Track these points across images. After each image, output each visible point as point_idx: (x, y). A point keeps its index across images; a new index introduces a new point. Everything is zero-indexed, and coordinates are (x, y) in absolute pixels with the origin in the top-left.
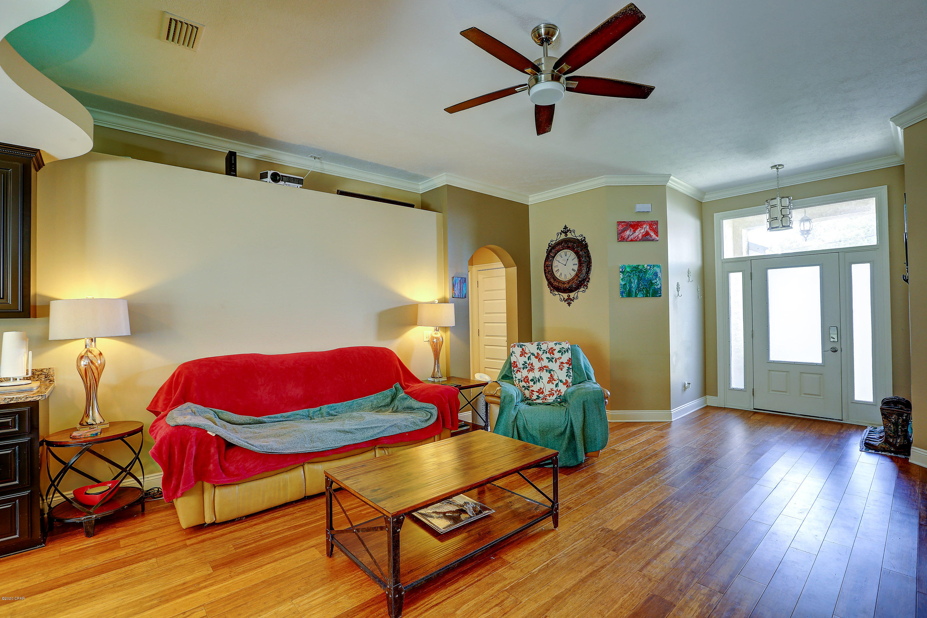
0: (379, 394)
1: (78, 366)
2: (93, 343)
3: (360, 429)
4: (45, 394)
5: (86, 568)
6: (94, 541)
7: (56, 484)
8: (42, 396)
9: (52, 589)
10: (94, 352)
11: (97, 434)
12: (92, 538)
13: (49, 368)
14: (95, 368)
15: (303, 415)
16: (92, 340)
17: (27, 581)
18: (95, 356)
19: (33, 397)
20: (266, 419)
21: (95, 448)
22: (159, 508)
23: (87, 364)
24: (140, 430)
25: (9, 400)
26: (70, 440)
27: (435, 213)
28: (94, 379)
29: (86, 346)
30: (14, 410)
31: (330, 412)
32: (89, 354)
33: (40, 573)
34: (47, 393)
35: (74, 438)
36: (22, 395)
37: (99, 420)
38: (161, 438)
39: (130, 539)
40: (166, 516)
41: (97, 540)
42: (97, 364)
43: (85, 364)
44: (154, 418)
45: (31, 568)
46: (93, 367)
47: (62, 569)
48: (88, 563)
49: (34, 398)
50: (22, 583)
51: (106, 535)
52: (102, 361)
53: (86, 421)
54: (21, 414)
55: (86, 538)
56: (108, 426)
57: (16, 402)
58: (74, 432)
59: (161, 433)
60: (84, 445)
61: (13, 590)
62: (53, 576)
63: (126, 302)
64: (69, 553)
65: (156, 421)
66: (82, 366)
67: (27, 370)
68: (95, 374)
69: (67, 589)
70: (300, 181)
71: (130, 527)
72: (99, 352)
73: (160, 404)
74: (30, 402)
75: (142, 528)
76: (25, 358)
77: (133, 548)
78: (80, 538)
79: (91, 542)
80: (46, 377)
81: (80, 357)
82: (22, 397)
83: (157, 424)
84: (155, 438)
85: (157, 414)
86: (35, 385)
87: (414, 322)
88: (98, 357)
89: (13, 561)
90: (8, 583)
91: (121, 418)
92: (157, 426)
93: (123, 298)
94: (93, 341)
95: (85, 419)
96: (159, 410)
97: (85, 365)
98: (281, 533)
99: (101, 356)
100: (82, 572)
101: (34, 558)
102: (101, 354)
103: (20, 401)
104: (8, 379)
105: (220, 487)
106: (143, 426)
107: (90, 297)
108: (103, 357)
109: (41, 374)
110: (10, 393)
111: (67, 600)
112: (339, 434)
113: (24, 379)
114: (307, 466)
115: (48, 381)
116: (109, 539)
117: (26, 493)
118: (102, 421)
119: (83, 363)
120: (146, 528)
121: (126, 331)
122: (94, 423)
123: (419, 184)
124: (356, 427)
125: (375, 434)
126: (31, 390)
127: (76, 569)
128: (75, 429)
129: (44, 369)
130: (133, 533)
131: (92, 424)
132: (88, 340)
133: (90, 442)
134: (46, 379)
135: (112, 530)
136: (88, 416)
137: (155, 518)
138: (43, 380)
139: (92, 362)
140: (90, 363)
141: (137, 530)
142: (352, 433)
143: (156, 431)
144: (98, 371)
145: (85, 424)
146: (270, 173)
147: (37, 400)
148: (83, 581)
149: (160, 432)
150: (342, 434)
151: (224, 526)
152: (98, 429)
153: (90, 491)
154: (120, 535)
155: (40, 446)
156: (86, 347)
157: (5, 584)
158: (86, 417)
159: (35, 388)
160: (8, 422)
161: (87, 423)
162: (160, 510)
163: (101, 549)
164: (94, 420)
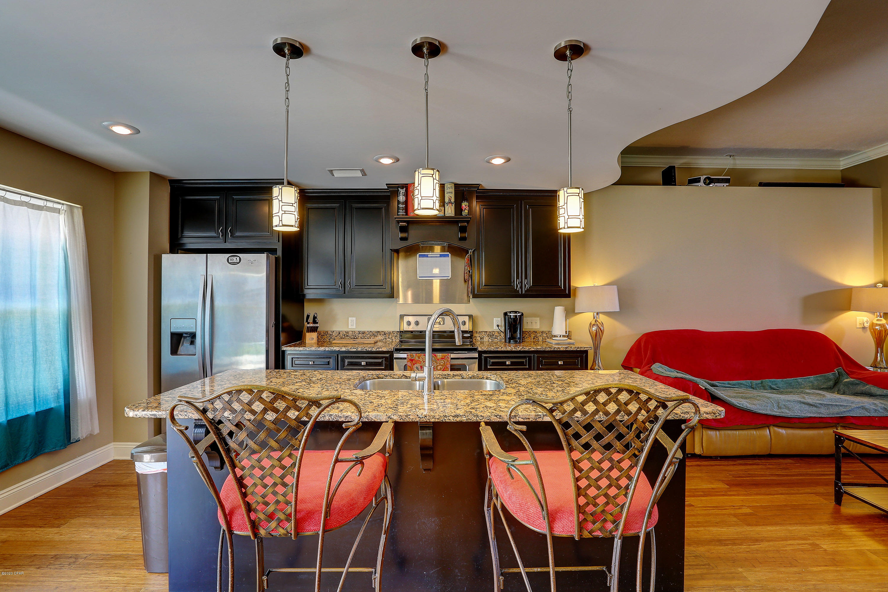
0: (819, 376)
2: (598, 316)
3: (825, 405)
8: (590, 347)
10: (599, 322)
15: (747, 386)
16: (597, 314)
18: (599, 325)
20: (718, 384)
27: (870, 191)
28: (599, 340)
31: (772, 386)
52: (603, 329)
53: (594, 368)
63: (617, 288)
66: (592, 332)
67: (563, 331)
70: (727, 181)
73: (632, 361)
74: (585, 350)
76: (563, 323)
81: (590, 324)
87: (848, 308)
95: (594, 366)
98: (766, 476)
99: (602, 326)
102: (602, 324)
105: (706, 429)
109: (569, 333)
112: (803, 406)
113: (564, 336)
114: (772, 428)
119: (594, 328)
121: (617, 308)
123: (841, 159)
124: (821, 402)
125: (841, 412)
132: (595, 313)
136: (595, 364)
142: (816, 406)
146: (703, 178)
150: (806, 406)
151: (707, 460)
156: (594, 318)
164: (599, 367)
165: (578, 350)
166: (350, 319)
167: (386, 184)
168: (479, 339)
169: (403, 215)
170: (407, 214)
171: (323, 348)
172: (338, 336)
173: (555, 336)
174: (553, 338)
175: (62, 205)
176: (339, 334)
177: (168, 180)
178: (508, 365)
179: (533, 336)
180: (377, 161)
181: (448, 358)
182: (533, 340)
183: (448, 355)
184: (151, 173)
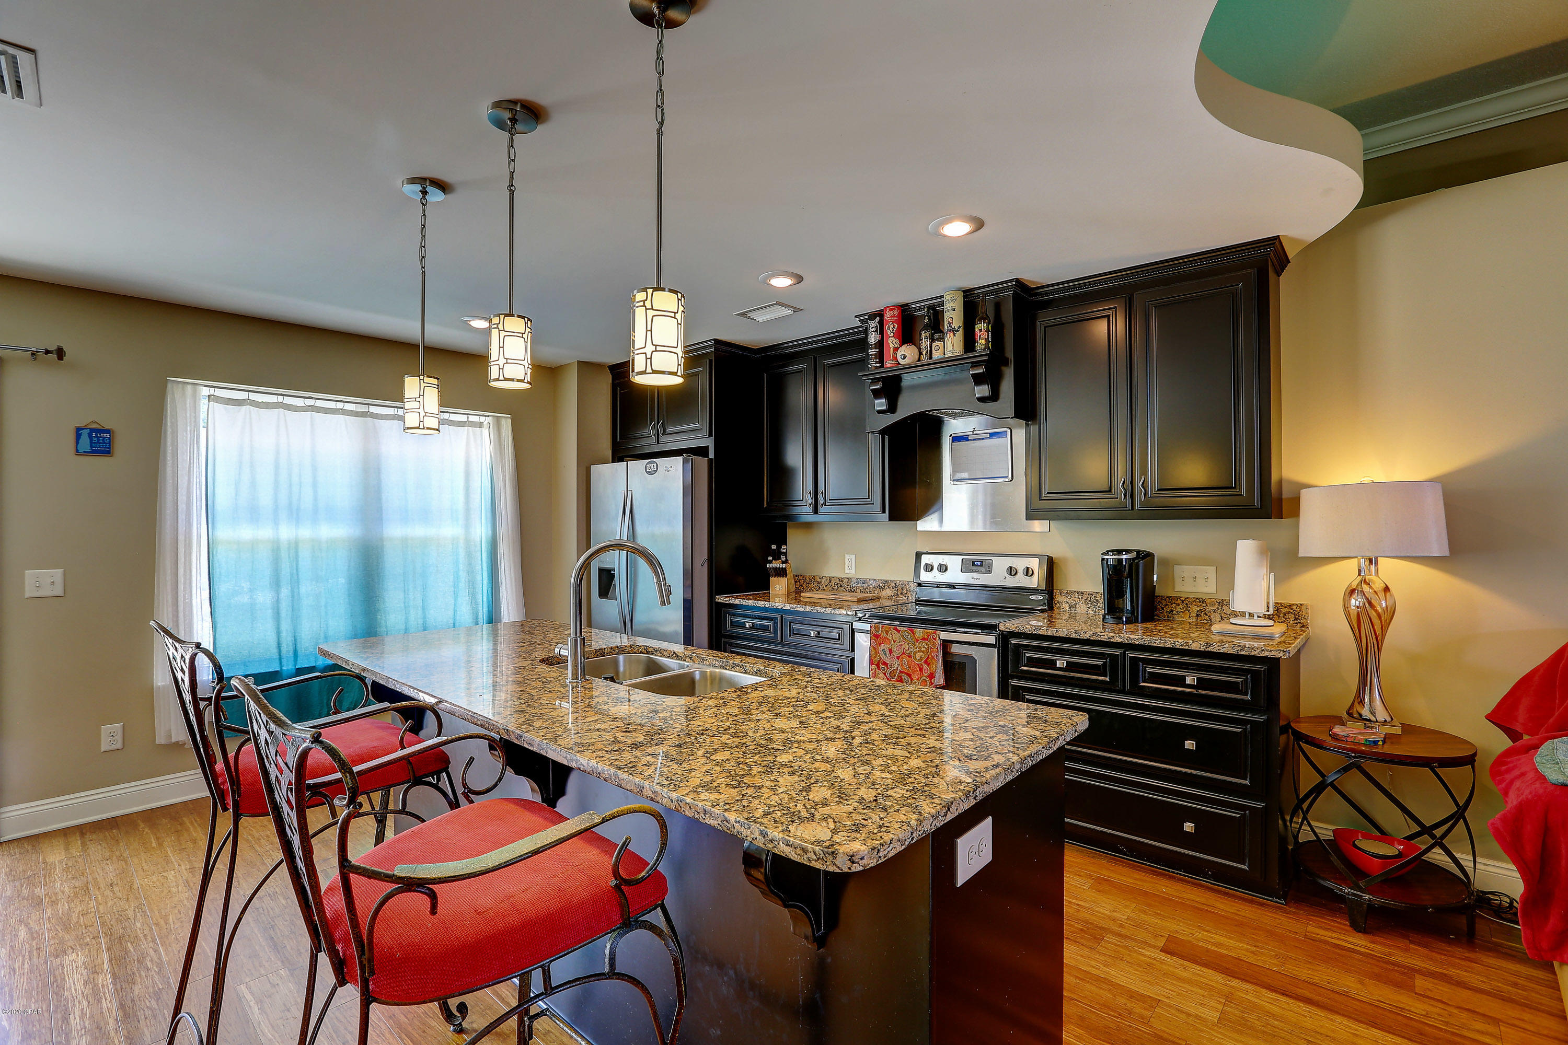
1: (1346, 608)
2: (1373, 567)
4: (1290, 648)
5: (1345, 992)
6: (1364, 943)
7: (1305, 806)
8: (1284, 651)
9: (1287, 995)
10: (1374, 584)
11: (1376, 743)
12: (1360, 935)
13: (1301, 605)
14: (1375, 615)
16: (1371, 561)
17: (1253, 953)
18: (1375, 592)
19: (1271, 651)
21: (1370, 767)
22: (1511, 948)
23: (1361, 604)
24: (1470, 760)
25: (1239, 648)
26: (1329, 740)
28: (1374, 637)
29: (1360, 571)
30: (1245, 666)
32: (1366, 588)
33: (1273, 951)
34: (1293, 649)
35: (1335, 737)
36: (1256, 645)
37: (1382, 715)
38: (1520, 803)
39: (1436, 984)
40: (1529, 978)
41: (1370, 945)
42: (1379, 609)
43: (1357, 604)
44: (1507, 743)
45: (1260, 933)
46: (1373, 614)
47: (1306, 966)
48: (1349, 983)
49: (1273, 653)
50: (1247, 950)
51: (1389, 946)
52: (1390, 603)
53: (1357, 711)
54: (1255, 674)
55: (1348, 928)
56: (1399, 731)
57: (1247, 654)
58: (1337, 726)
59: (1520, 792)
60: (1352, 756)
61: (1233, 955)
62: (1290, 969)
63: (1439, 487)
64: (1321, 941)
65: (1508, 753)
66: (1353, 608)
67: (1268, 603)
68: (1375, 627)
69: (1309, 1012)
71: (1439, 956)
72: (1383, 586)
73: (1522, 714)
74: (1266, 658)
75: (1465, 974)
76: (1265, 584)
77: (1442, 1011)
78: (1339, 923)
79: (1358, 942)
80: (1296, 619)
81: (1348, 591)
82: (1257, 648)
83: (1512, 762)
84: (1505, 793)
85: (1514, 735)
86: (1278, 629)
88: (1382, 595)
89: (1240, 904)
90: (1230, 938)
91: (1428, 720)
92: (1511, 765)
93: (1432, 479)
94: (1372, 564)
95: (1357, 707)
96: (1519, 728)
97: (1358, 607)
99: (1388, 594)
100: (1337, 996)
101: (1268, 916)
102: (1387, 589)
103: (1253, 653)
104: (1243, 614)
106: (1475, 754)
107: (1367, 480)
108: (1391, 595)
109: (1289, 613)
110: (1244, 637)
111: (1306, 1035)
113: (1265, 617)
115: (1299, 625)
116: (1393, 958)
117: (1260, 805)
118: (1389, 719)
119: (1355, 602)
120: (1475, 980)
121: (1438, 546)
122: (1373, 719)
126: (1271, 638)
127: (1328, 983)
128: (1340, 721)
129: (1293, 604)
130: (1445, 975)
131: (1370, 720)
132: (1363, 561)
133: (1362, 754)
134: (1296, 621)
135: (1402, 943)
136: (1362, 702)
137: (1500, 968)
138: (1291, 622)
139: (1370, 603)
140: (1367, 605)
141: (1454, 972)
143: (1508, 777)
144: (1381, 622)
145: (1356, 715)
147: (1277, 656)
148: (1339, 1019)
149: (1517, 784)
152: (1379, 733)
153: (1363, 844)
154: (1415, 962)
155: (1280, 734)
156: (1359, 575)
157: (1226, 936)
158: (1359, 703)
159: (1277, 636)
160: (1237, 683)
161: (1361, 715)
162: (1513, 956)
163: (1377, 970)
164: (1373, 713)
165: (1243, 653)
166: (847, 557)
167: (855, 316)
168: (1068, 608)
169: (876, 368)
170: (882, 366)
171: (763, 602)
172: (829, 586)
173: (1235, 614)
174: (1232, 621)
175: (487, 420)
176: (830, 582)
177: (608, 367)
178: (1060, 669)
179: (1195, 609)
180: (765, 282)
181: (935, 639)
182: (1195, 620)
183: (935, 633)
184: (580, 363)
